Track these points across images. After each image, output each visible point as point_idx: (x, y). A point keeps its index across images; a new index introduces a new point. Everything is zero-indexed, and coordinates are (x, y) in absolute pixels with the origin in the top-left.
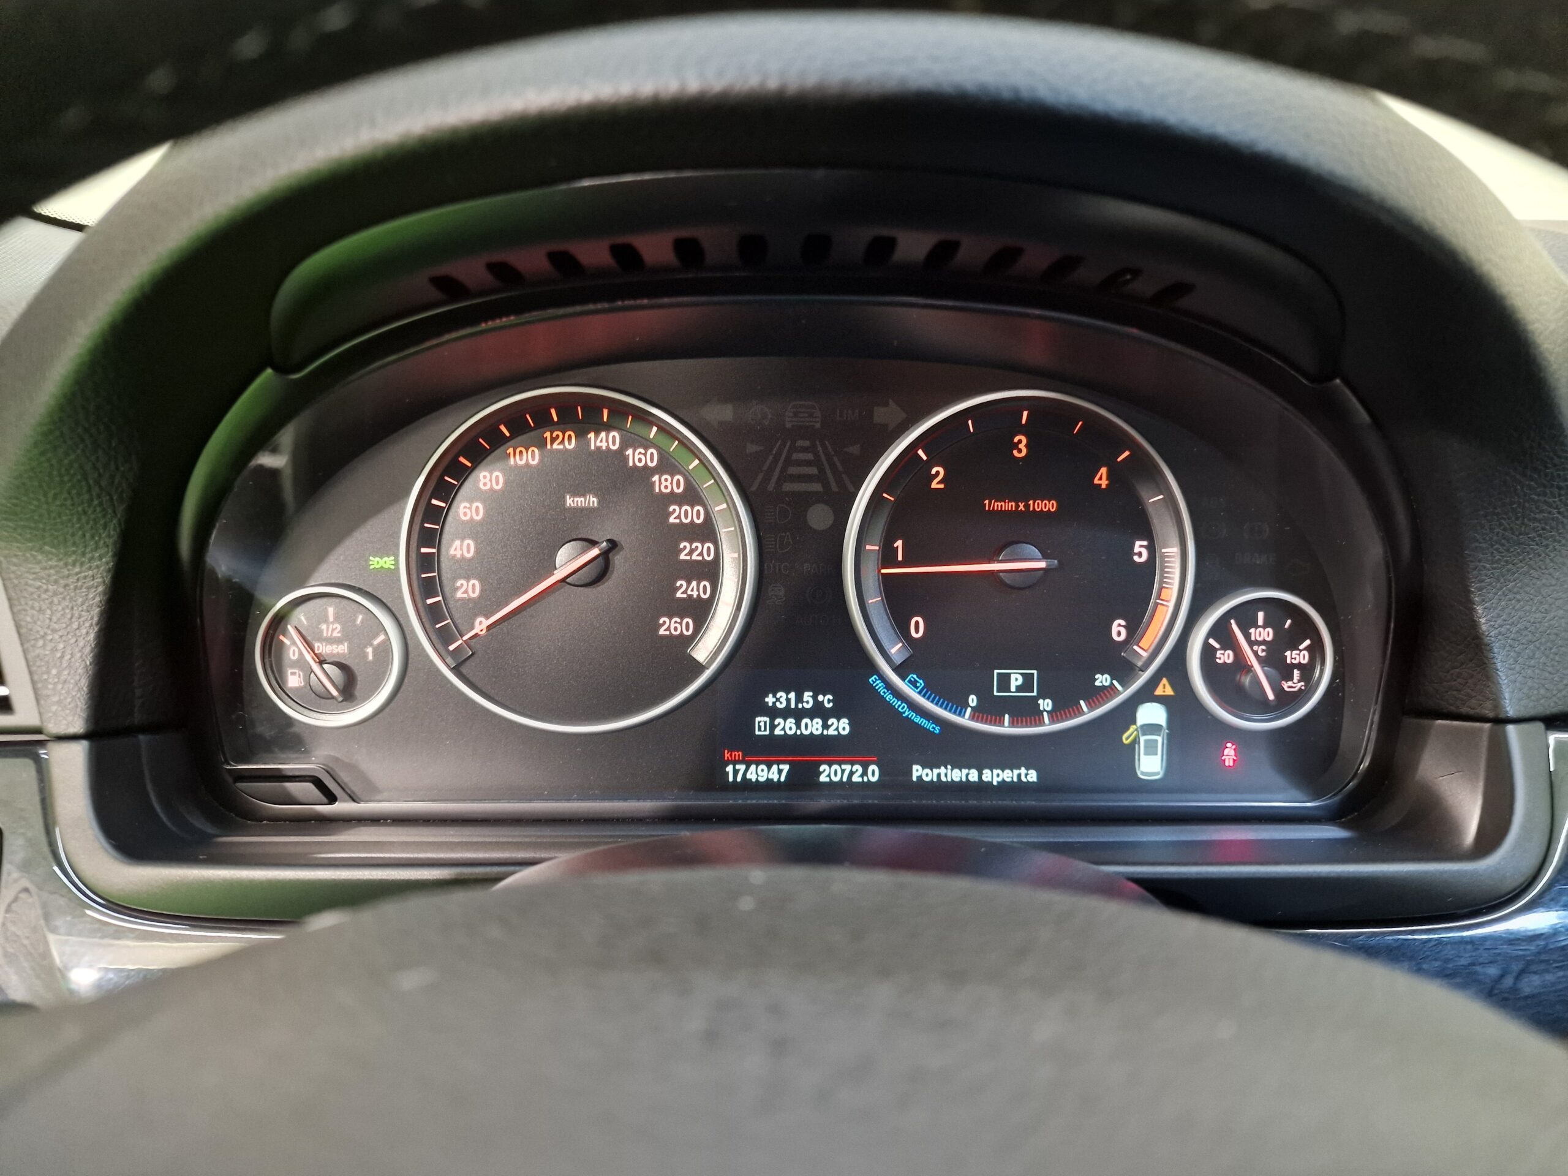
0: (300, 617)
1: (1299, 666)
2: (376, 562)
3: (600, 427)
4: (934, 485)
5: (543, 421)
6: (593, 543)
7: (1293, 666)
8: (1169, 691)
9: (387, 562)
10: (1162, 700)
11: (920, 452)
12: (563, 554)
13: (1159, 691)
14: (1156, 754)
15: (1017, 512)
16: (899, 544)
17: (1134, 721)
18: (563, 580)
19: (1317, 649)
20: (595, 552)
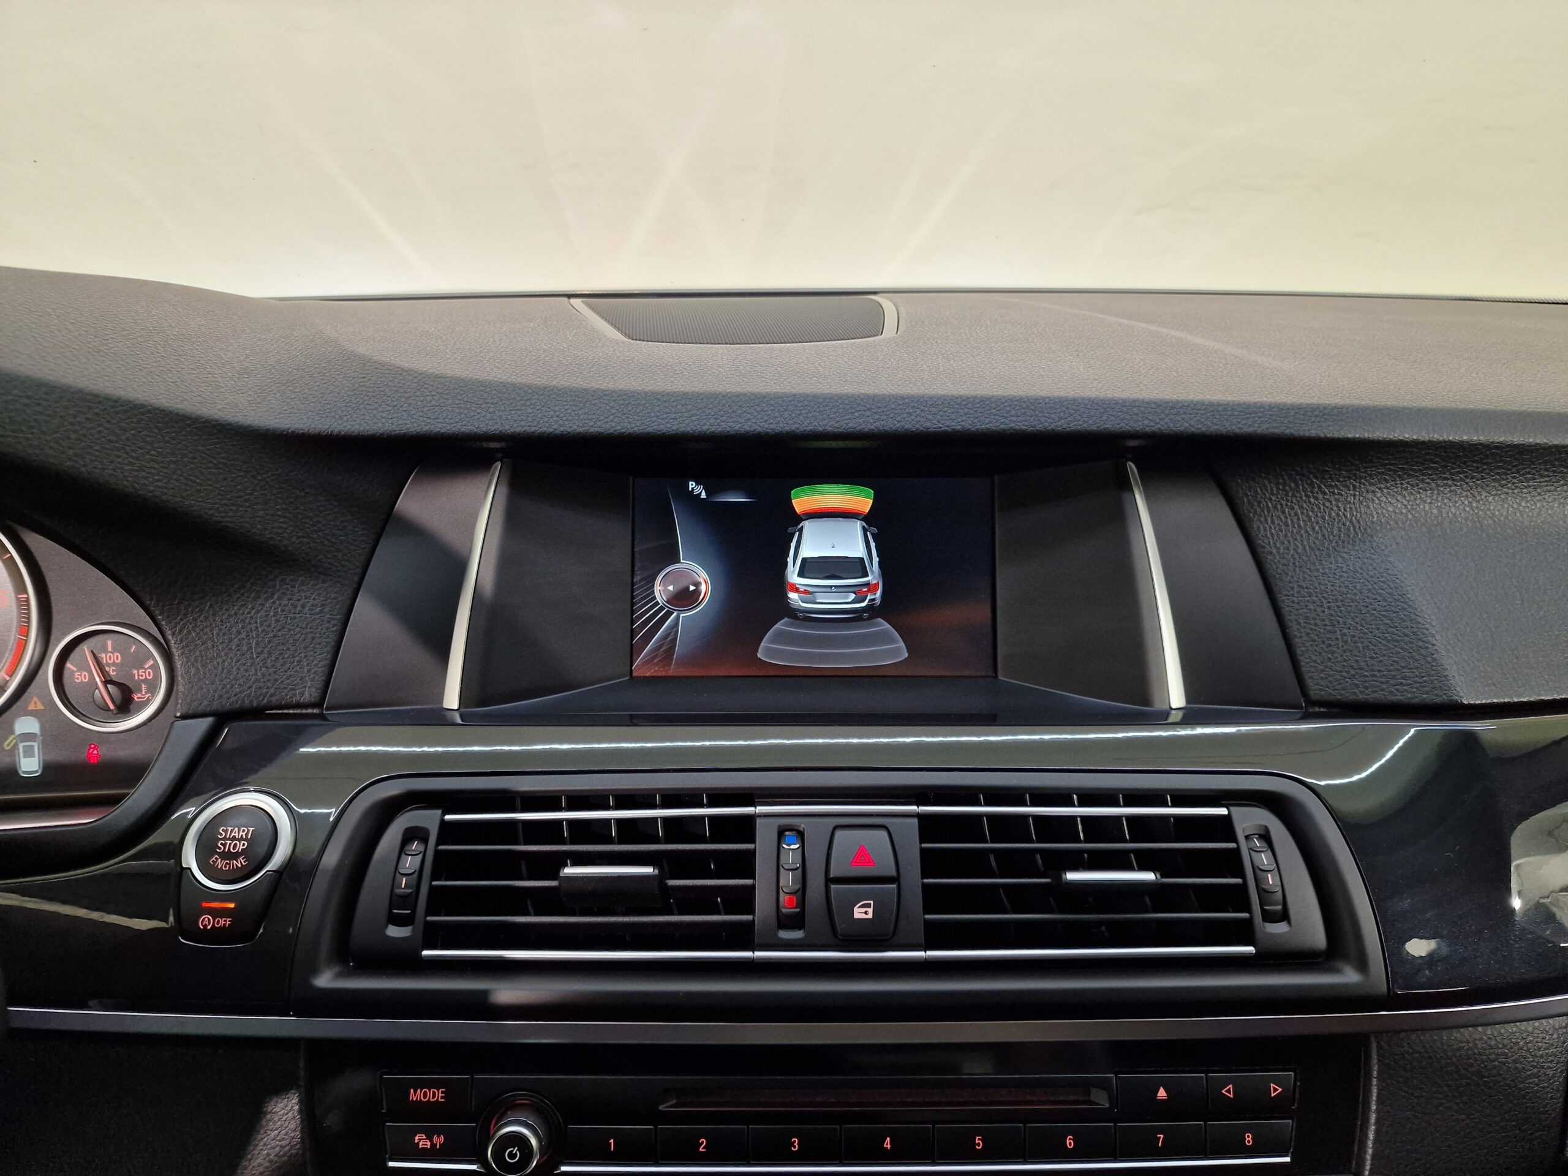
1: (145, 681)
8: (40, 707)
10: (34, 714)
13: (31, 707)
14: (34, 757)
17: (12, 732)
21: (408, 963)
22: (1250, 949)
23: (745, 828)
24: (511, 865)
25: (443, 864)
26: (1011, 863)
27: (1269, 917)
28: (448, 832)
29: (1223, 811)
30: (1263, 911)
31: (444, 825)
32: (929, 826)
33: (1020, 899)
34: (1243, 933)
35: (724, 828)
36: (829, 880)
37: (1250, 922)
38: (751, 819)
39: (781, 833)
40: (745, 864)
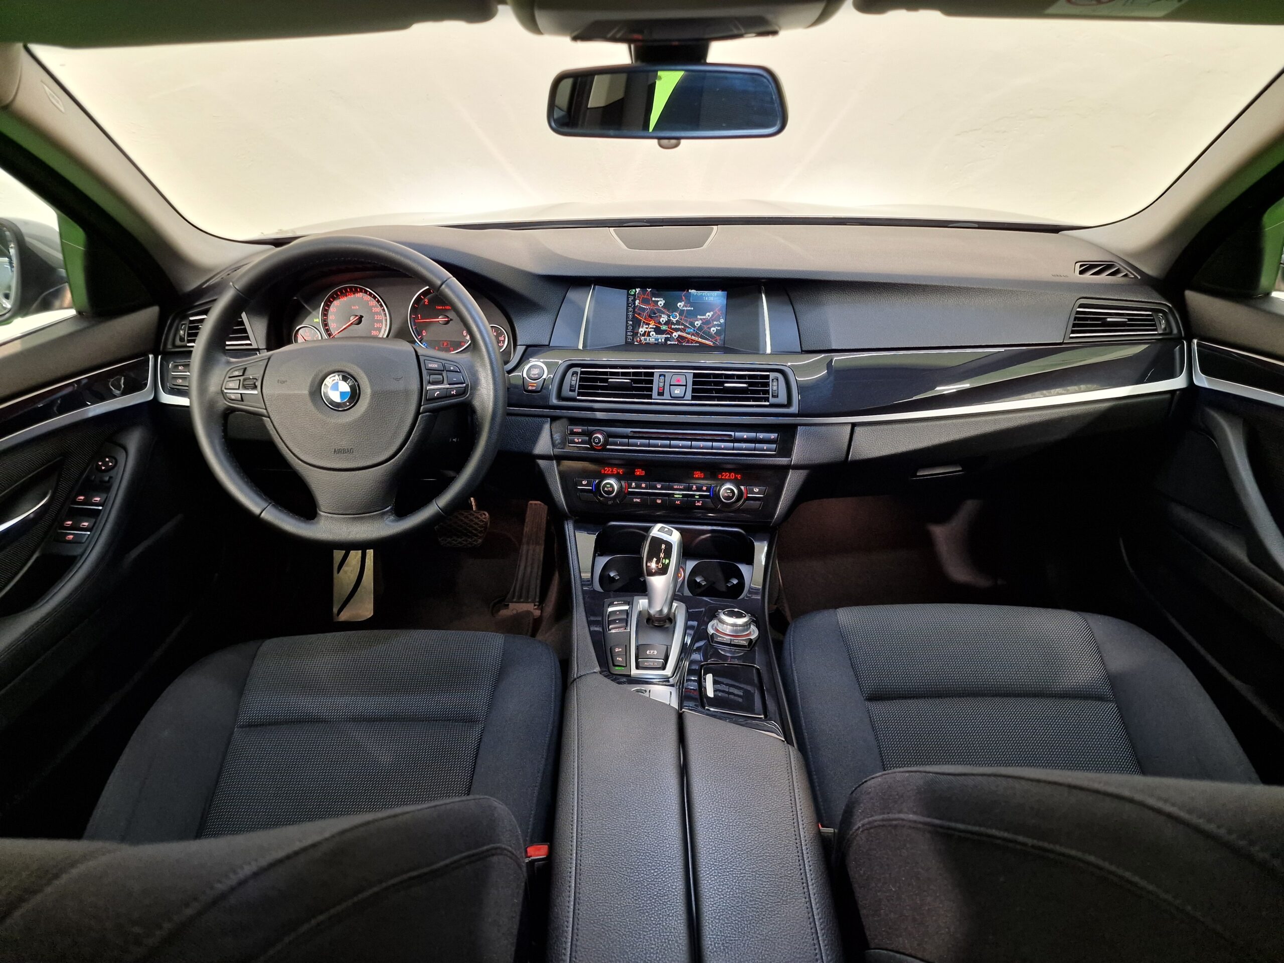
0: (300, 331)
1: (502, 340)
2: (315, 320)
3: (358, 292)
4: (426, 303)
5: (346, 291)
6: (357, 316)
7: (501, 341)
9: (317, 320)
11: (422, 297)
12: (352, 318)
15: (443, 309)
16: (419, 315)
18: (352, 323)
19: (504, 337)
20: (357, 317)
21: (575, 400)
22: (768, 403)
23: (652, 374)
24: (596, 380)
25: (581, 379)
26: (716, 383)
27: (773, 396)
28: (582, 373)
29: (768, 373)
30: (772, 395)
31: (581, 371)
32: (695, 375)
33: (718, 391)
34: (767, 399)
35: (646, 374)
36: (670, 385)
37: (769, 397)
38: (653, 373)
39: (660, 376)
40: (651, 382)
